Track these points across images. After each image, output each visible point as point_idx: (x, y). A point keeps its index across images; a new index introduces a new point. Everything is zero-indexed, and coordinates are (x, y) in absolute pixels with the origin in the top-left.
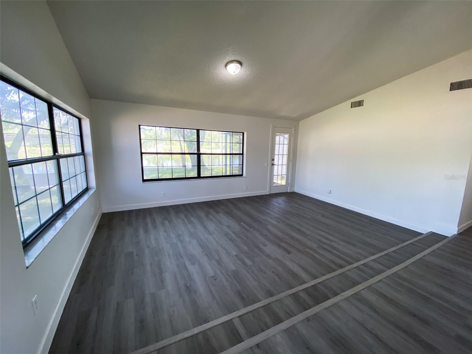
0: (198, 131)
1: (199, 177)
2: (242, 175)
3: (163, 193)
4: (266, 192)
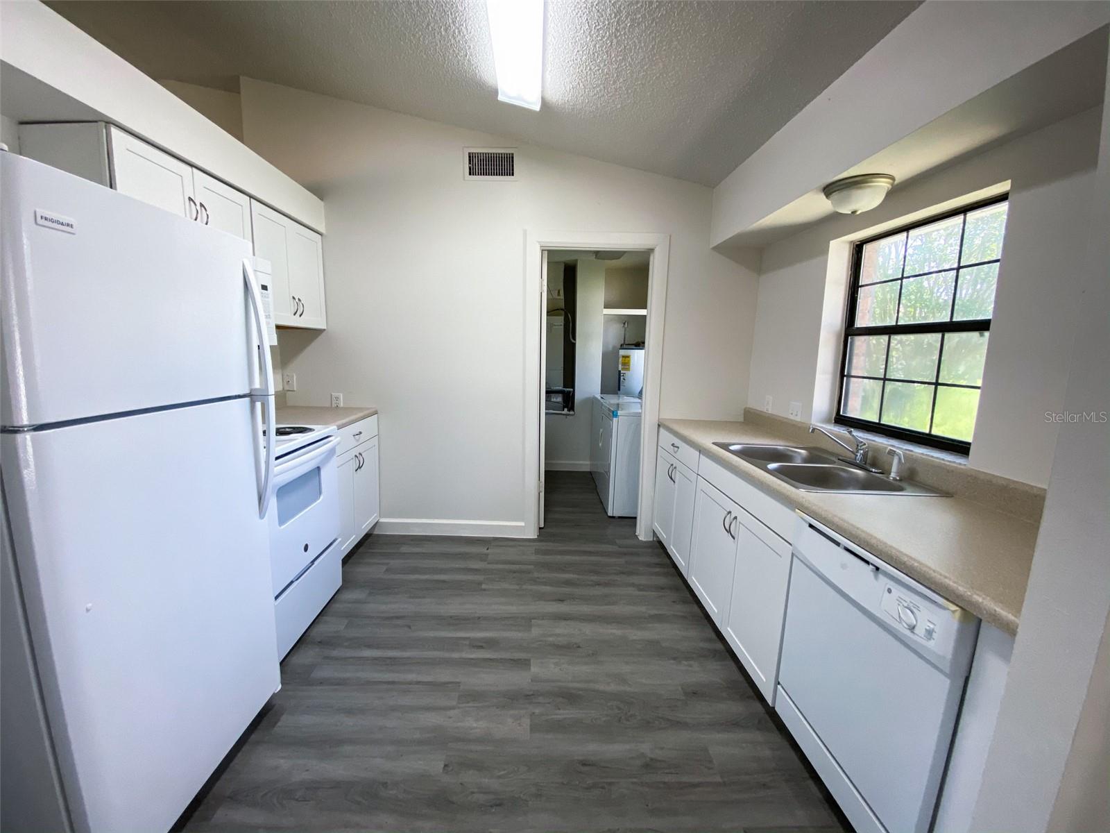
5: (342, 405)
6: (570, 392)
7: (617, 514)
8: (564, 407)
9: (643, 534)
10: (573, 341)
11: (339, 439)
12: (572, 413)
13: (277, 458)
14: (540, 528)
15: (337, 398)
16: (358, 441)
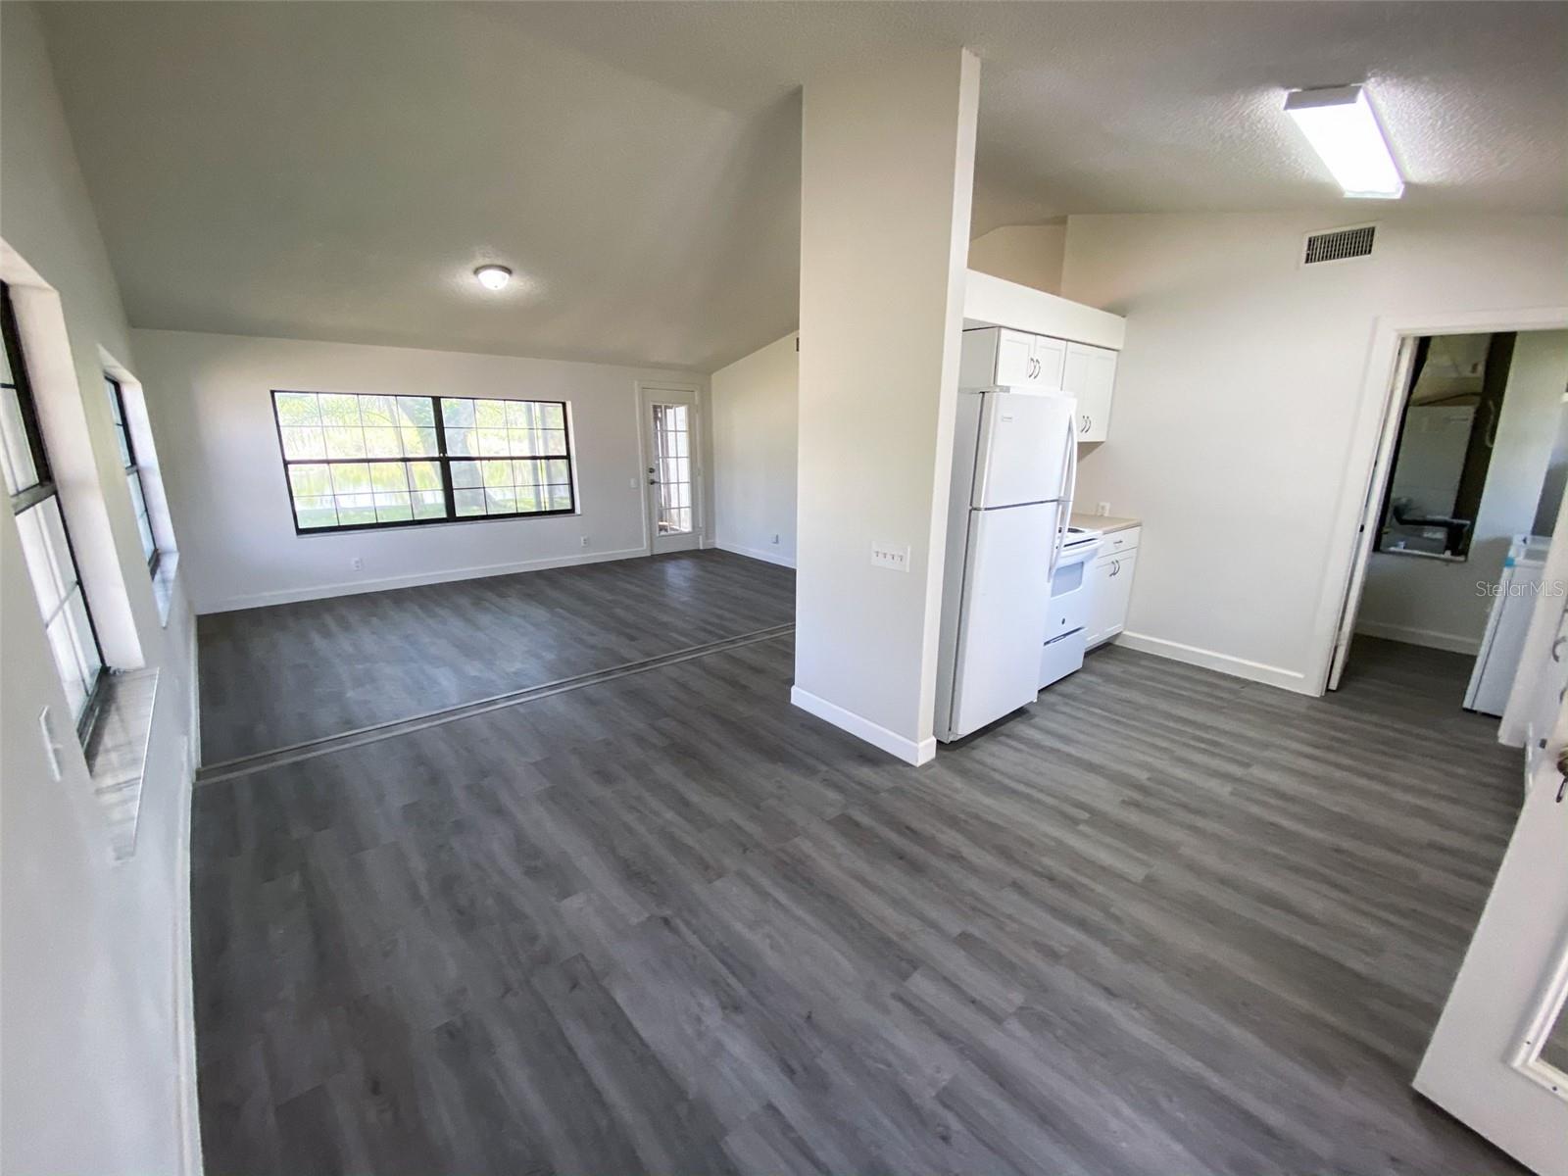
0: (436, 401)
1: (451, 517)
2: (572, 511)
3: (357, 562)
4: (642, 550)
5: (1106, 515)
6: (1464, 526)
7: (1478, 707)
8: (1447, 548)
9: (1505, 736)
10: (1488, 444)
11: (1102, 542)
12: (1462, 558)
13: (1066, 546)
14: (1328, 690)
15: (1103, 508)
16: (1117, 548)
